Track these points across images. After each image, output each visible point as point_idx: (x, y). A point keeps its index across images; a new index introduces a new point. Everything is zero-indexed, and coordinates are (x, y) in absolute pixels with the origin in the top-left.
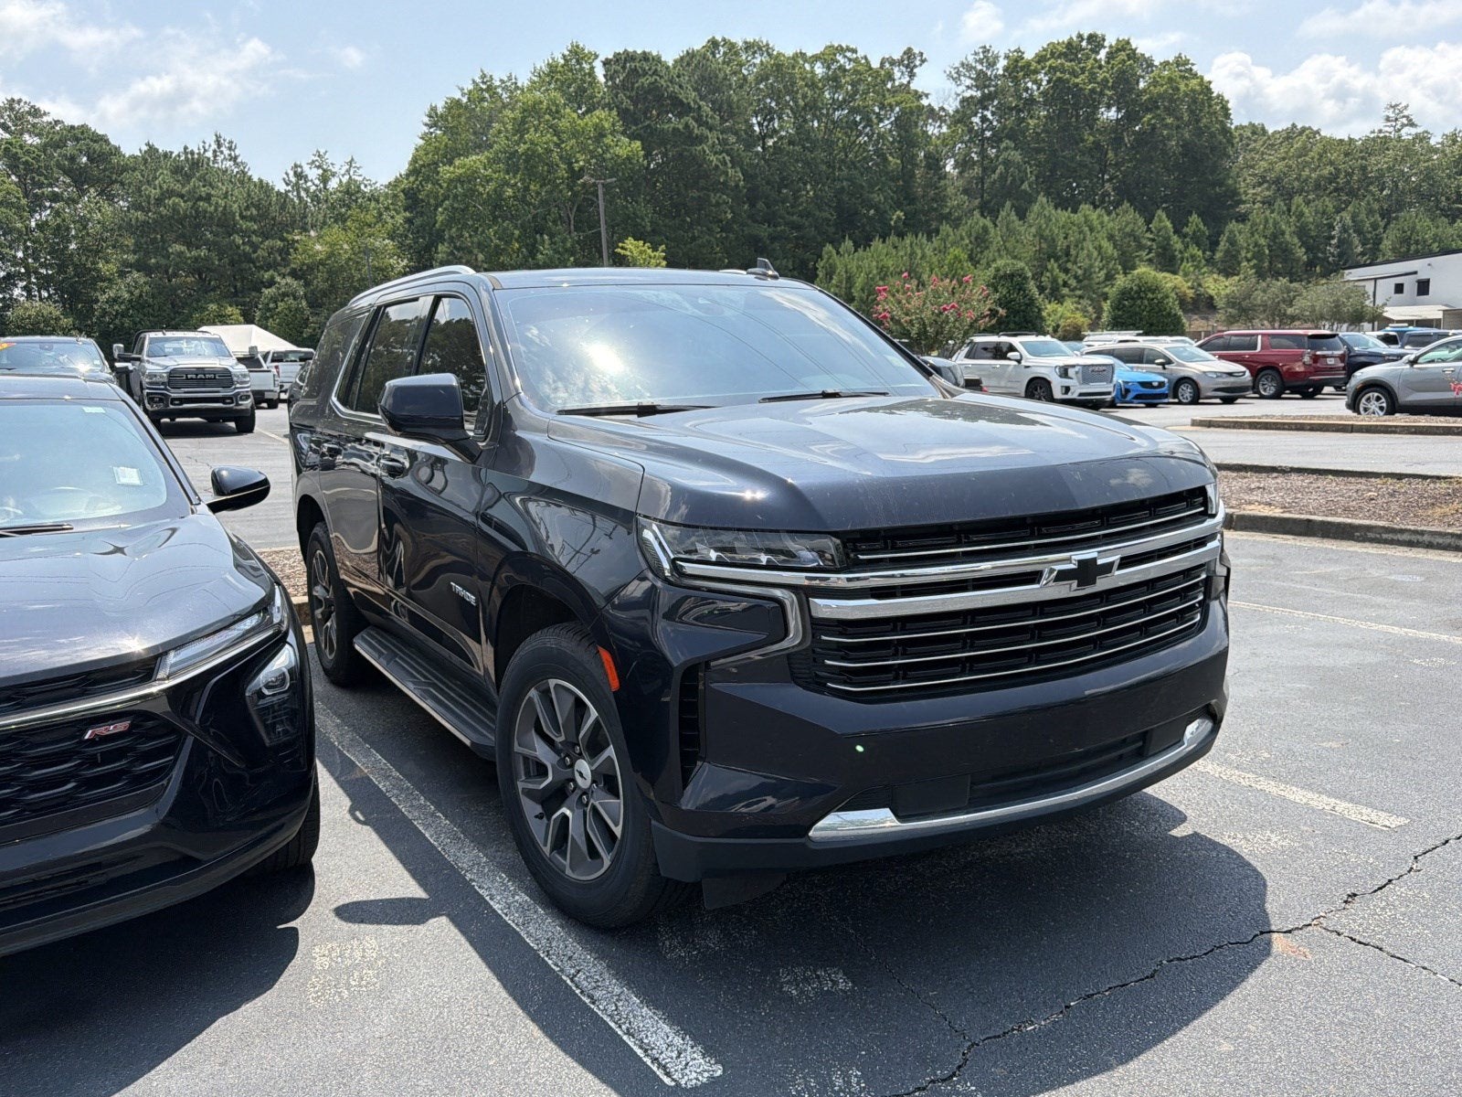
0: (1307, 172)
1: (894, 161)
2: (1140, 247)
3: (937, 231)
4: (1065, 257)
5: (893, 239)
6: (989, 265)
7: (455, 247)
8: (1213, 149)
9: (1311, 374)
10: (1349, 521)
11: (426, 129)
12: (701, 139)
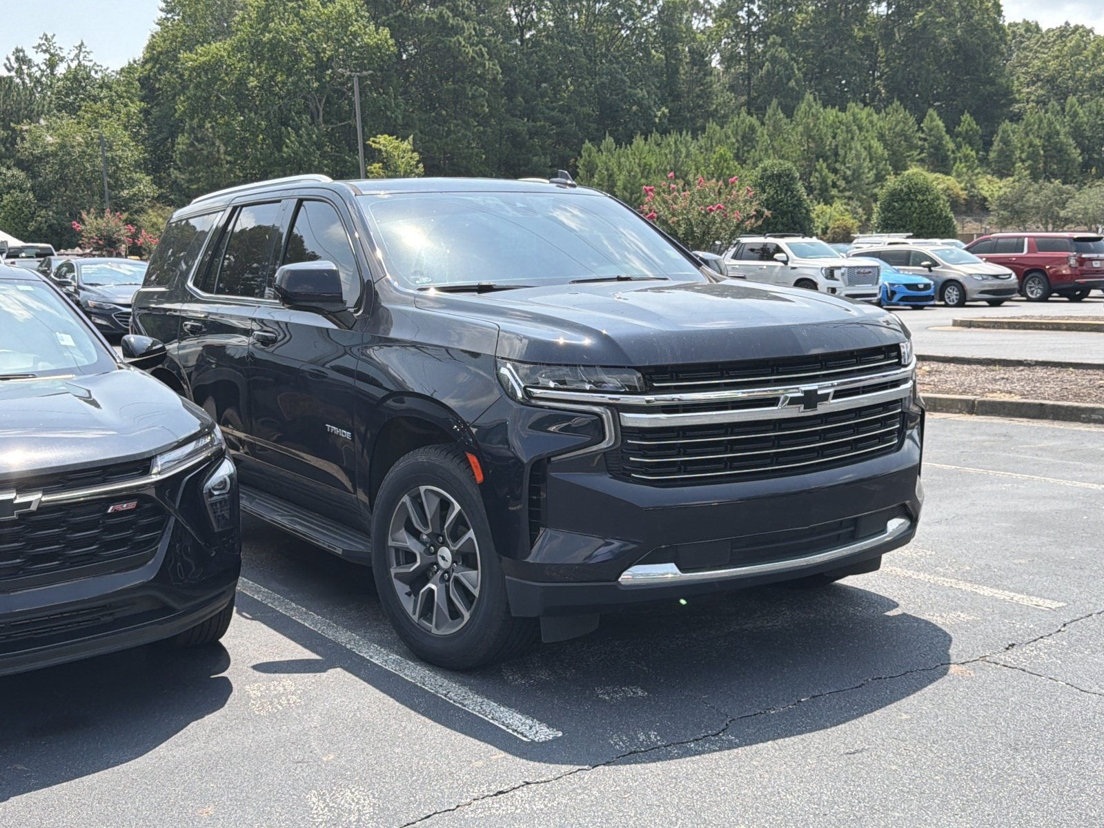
0: (1080, 72)
1: (657, 55)
2: (912, 147)
3: (703, 129)
4: (833, 157)
5: (656, 136)
6: (755, 165)
7: (196, 139)
8: (986, 47)
9: (1078, 277)
10: (1076, 404)
11: (163, 15)
12: (456, 30)
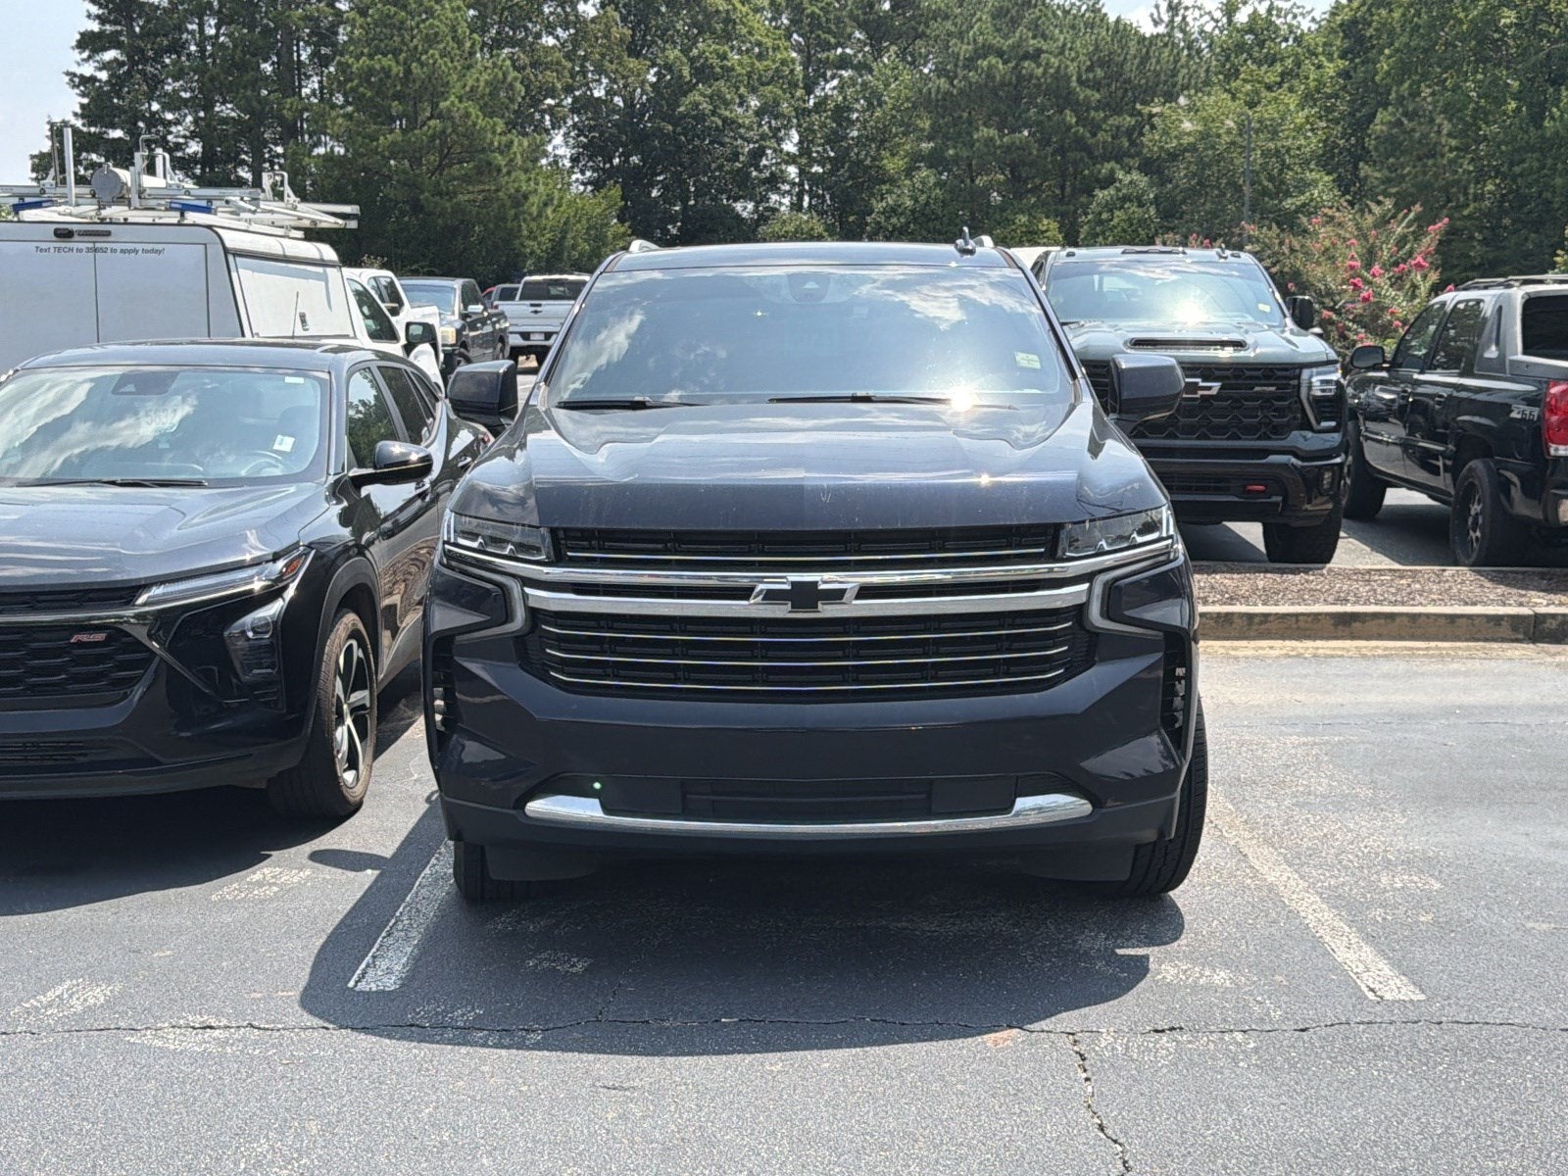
7: (1405, 114)
